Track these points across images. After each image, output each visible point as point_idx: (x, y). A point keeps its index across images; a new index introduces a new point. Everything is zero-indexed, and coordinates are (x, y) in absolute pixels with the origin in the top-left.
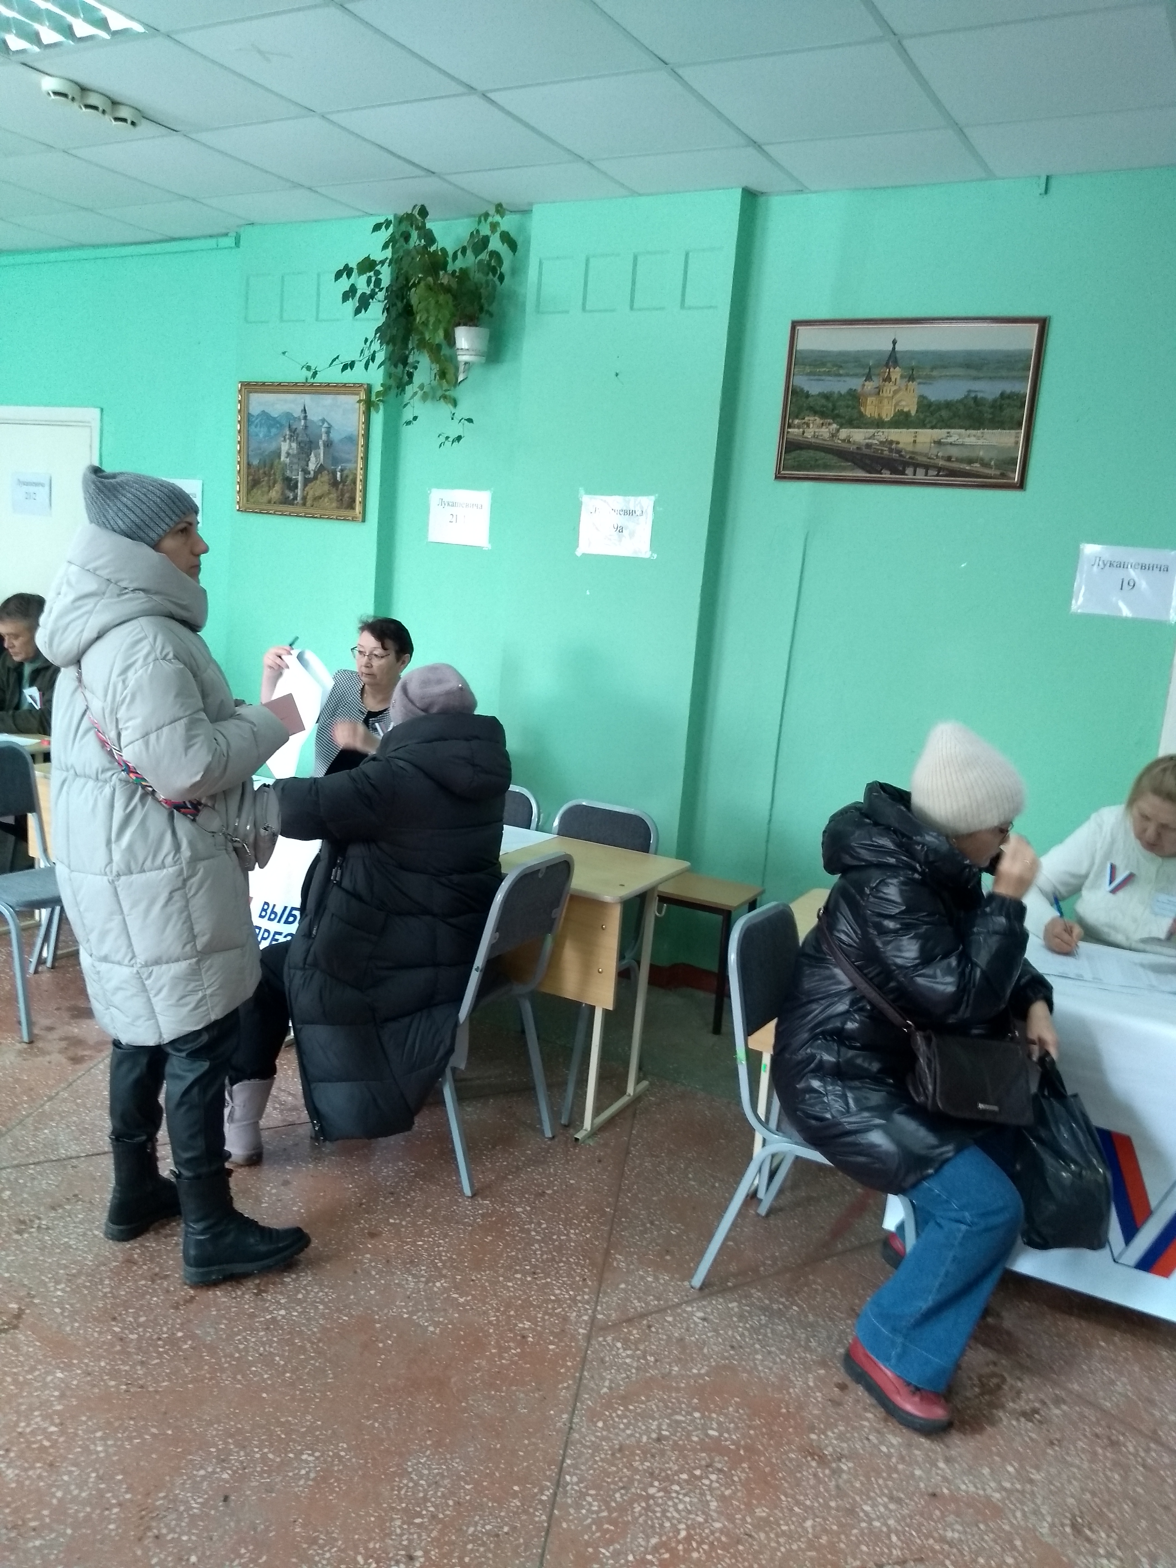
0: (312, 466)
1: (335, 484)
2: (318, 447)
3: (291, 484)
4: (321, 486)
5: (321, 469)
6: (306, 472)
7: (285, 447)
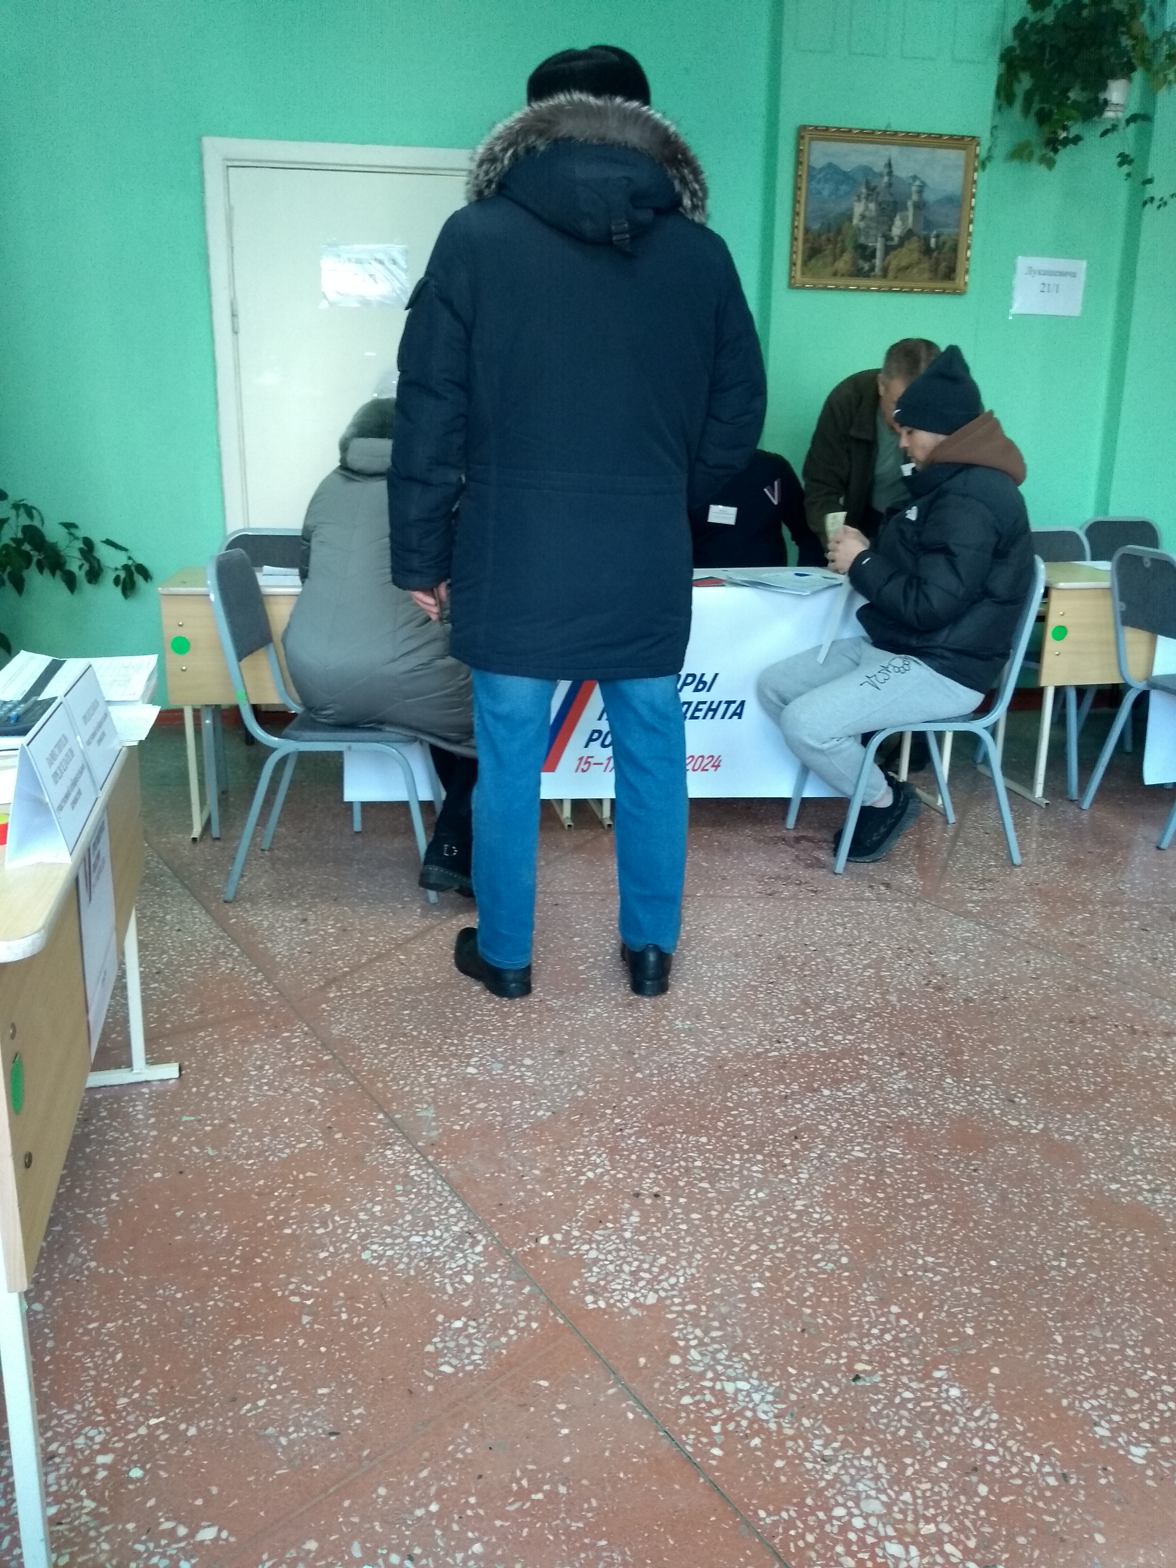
0: (897, 231)
1: (927, 251)
2: (906, 209)
3: (866, 253)
4: (909, 254)
5: (908, 235)
6: (887, 237)
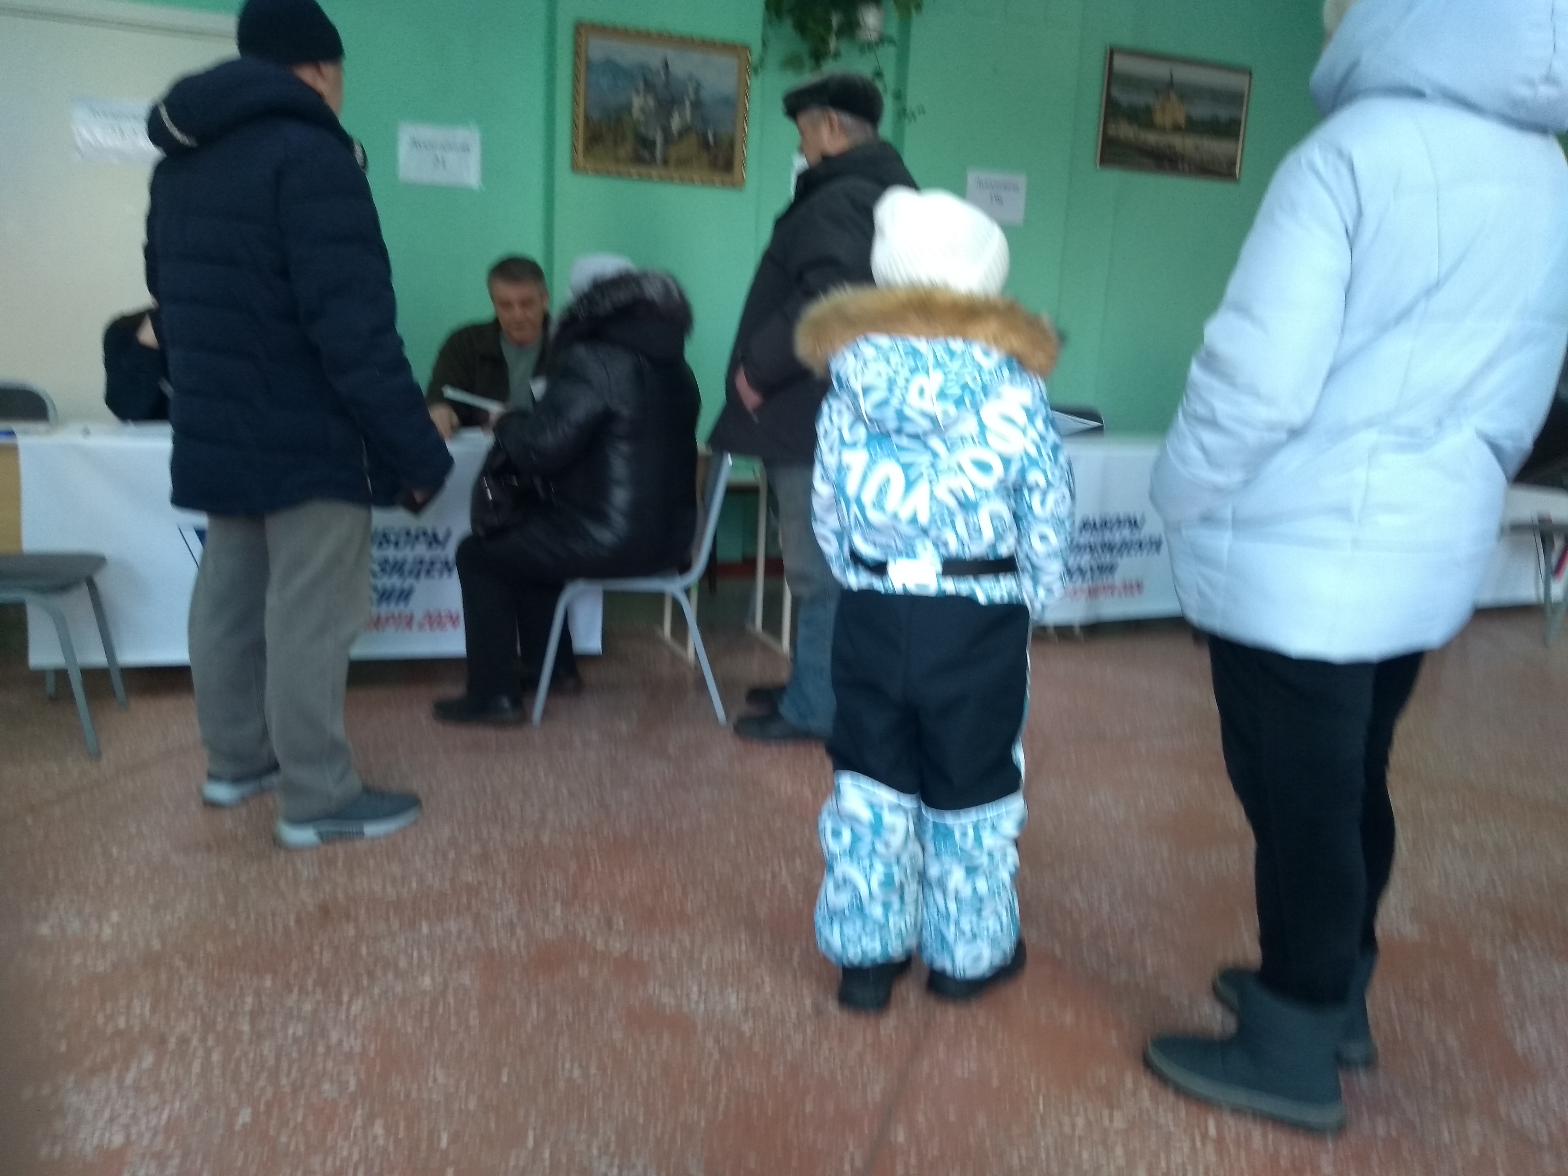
0: (676, 123)
1: (705, 144)
2: (682, 103)
3: (646, 143)
4: (689, 146)
5: (685, 131)
6: (666, 131)
7: (637, 102)
